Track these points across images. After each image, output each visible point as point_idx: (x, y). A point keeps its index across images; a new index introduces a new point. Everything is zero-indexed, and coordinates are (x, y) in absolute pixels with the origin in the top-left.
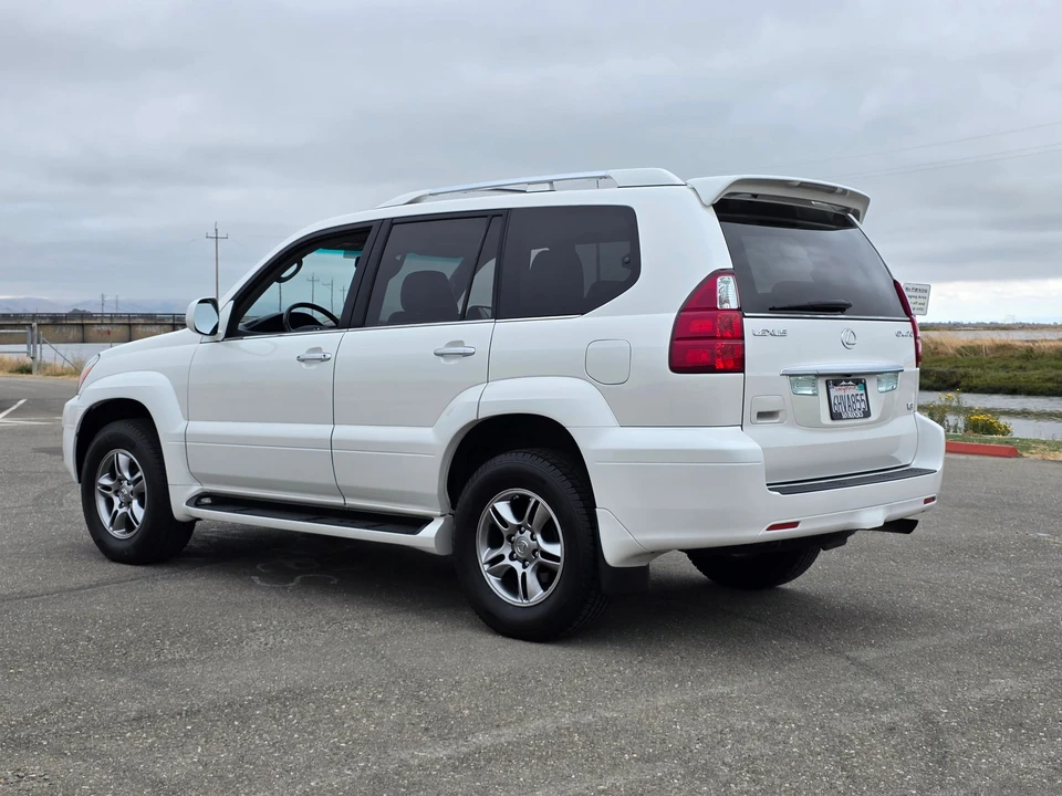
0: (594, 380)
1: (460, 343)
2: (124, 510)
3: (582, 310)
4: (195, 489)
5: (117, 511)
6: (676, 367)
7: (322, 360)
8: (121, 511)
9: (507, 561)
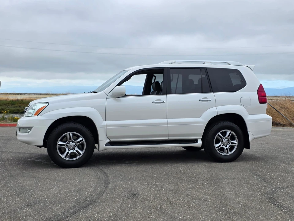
0: (243, 105)
1: (206, 98)
2: (72, 151)
3: (235, 90)
4: (108, 141)
5: (68, 152)
6: (260, 103)
7: (163, 103)
8: (70, 152)
9: (222, 146)
